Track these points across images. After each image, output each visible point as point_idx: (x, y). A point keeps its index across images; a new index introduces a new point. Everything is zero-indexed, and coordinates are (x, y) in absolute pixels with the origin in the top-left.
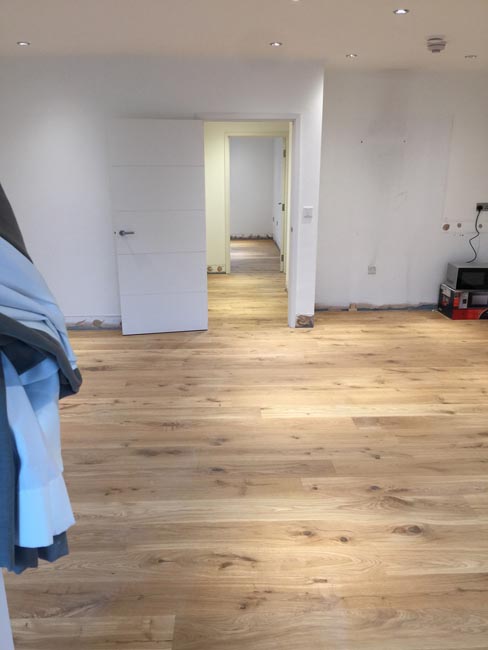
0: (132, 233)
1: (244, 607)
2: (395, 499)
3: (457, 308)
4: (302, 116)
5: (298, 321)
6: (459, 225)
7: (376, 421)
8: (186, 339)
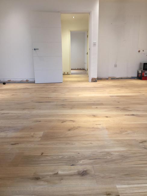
0: (38, 49)
1: (69, 130)
2: (125, 109)
3: (143, 76)
4: (92, 12)
5: (92, 80)
6: (143, 51)
7: (118, 96)
8: (56, 84)
